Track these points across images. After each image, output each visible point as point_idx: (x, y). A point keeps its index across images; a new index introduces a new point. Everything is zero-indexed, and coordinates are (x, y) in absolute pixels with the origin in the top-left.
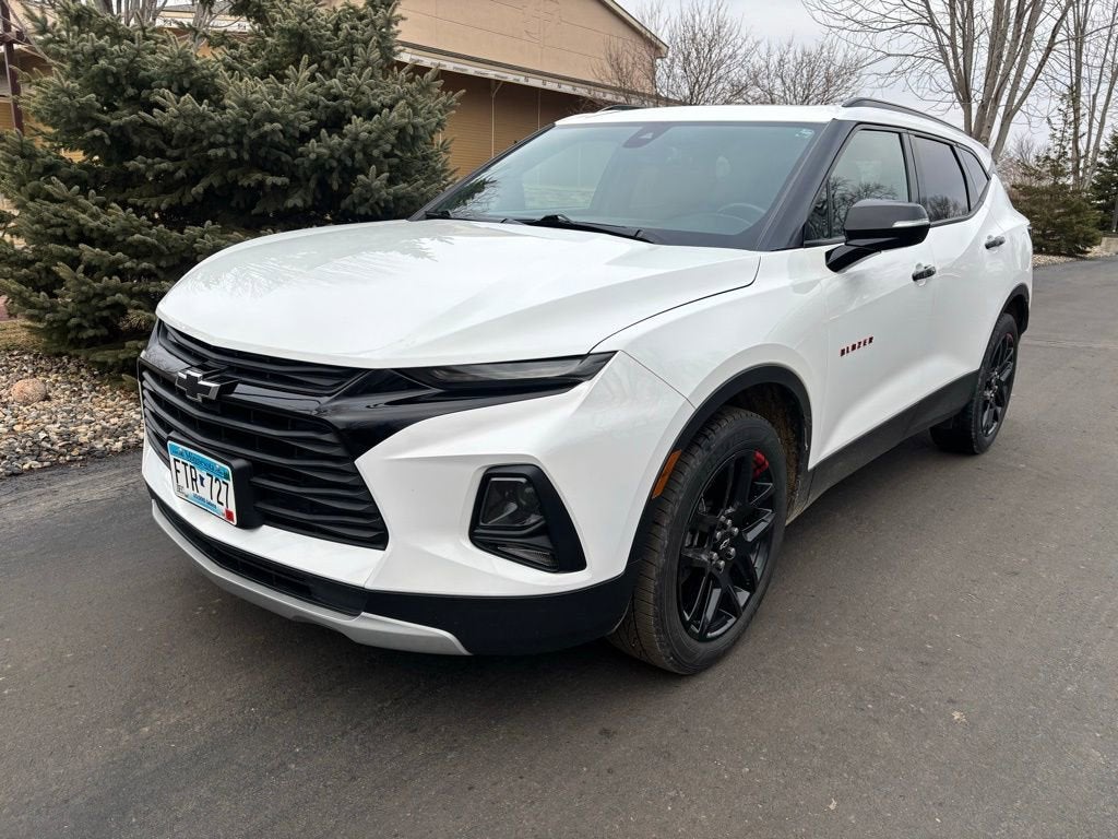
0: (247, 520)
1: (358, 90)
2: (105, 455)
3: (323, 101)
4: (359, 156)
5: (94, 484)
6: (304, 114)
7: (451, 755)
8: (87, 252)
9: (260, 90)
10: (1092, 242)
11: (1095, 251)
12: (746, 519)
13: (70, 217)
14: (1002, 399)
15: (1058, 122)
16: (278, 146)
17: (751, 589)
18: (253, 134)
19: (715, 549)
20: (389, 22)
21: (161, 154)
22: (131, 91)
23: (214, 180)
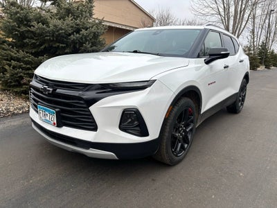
0: (59, 125)
1: (84, 23)
2: (17, 114)
3: (75, 26)
4: (84, 39)
5: (14, 121)
6: (70, 29)
7: (114, 186)
8: (13, 63)
9: (59, 23)
10: (258, 67)
11: (259, 69)
12: (187, 126)
13: (9, 54)
14: (243, 100)
15: (249, 38)
16: (63, 37)
17: (188, 144)
18: (57, 33)
19: (180, 132)
20: (92, 7)
21: (33, 38)
22: (25, 22)
23: (46, 45)
